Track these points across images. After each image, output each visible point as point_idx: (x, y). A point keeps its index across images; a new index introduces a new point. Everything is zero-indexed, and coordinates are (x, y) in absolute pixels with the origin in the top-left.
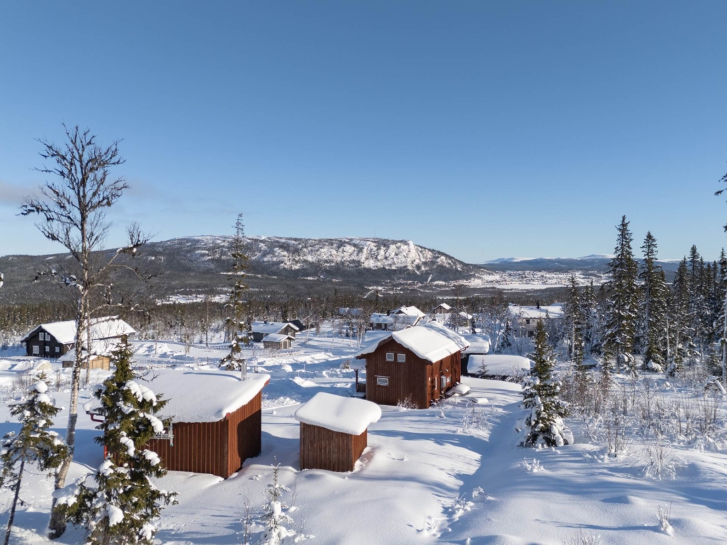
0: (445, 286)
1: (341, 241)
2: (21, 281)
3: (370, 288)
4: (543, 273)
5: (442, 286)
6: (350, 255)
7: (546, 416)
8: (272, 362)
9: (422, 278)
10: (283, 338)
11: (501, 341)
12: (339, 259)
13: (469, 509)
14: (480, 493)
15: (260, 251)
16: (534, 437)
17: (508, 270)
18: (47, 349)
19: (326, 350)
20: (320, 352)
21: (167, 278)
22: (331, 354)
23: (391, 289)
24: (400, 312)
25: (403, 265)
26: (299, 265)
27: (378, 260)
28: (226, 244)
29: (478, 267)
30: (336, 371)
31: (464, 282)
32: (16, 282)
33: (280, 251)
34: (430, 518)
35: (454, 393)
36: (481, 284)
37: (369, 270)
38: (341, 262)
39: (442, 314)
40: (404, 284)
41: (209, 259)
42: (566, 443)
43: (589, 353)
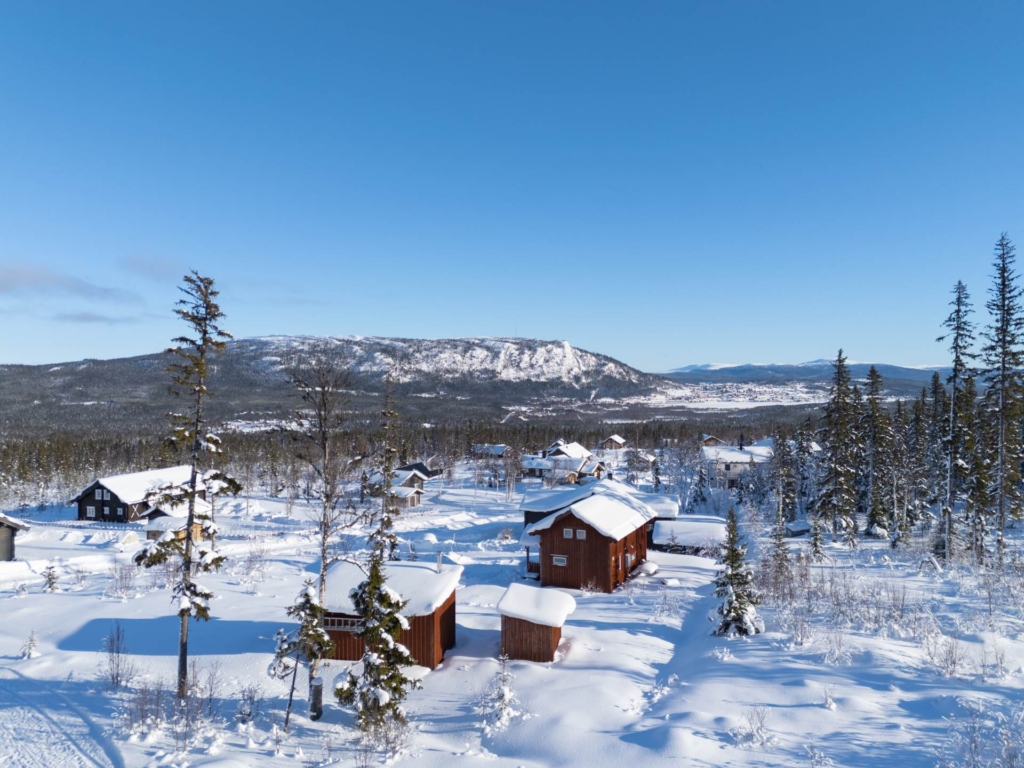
0: (614, 405)
1: (468, 343)
2: (14, 402)
3: (510, 408)
4: (750, 386)
5: (610, 405)
6: (482, 362)
7: (738, 605)
8: (402, 526)
9: (583, 393)
10: (410, 492)
11: (694, 495)
12: (466, 368)
13: (666, 693)
14: (675, 680)
15: (354, 357)
16: (726, 626)
17: (702, 381)
18: (107, 510)
19: (468, 508)
20: (461, 511)
21: (223, 396)
22: (474, 514)
23: (539, 410)
24: (559, 452)
25: (555, 376)
26: (409, 376)
27: (521, 369)
28: (306, 348)
29: (660, 378)
30: (493, 543)
31: (642, 400)
32: (8, 404)
33: (382, 357)
34: (632, 700)
35: (640, 573)
36: (664, 401)
37: (507, 383)
38: (469, 372)
39: (613, 451)
40: (557, 403)
41: (282, 370)
42: (757, 631)
43: (804, 511)
